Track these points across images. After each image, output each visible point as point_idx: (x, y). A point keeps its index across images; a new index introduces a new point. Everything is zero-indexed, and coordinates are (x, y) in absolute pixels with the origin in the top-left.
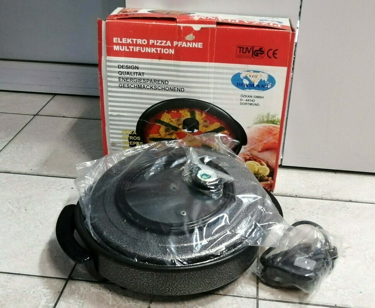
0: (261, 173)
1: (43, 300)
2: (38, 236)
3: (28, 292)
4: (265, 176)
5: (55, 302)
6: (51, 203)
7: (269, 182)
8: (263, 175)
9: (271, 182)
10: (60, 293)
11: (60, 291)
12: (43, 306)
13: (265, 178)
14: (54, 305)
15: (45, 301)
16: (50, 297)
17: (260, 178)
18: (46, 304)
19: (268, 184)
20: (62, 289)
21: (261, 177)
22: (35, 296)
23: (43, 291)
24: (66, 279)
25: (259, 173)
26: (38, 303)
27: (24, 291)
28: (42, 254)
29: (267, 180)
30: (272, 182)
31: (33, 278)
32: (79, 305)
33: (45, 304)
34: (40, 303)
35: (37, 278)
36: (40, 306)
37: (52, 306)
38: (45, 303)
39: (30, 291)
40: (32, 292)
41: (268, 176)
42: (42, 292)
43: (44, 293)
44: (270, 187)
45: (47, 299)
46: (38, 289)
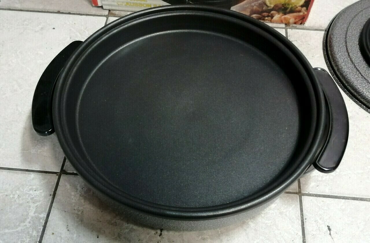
0: (293, 3)
1: (31, 208)
2: (17, 105)
3: (11, 196)
4: (297, 6)
5: (47, 211)
6: (29, 53)
7: (301, 14)
8: (295, 6)
9: (304, 13)
10: (52, 196)
11: (52, 193)
12: (32, 217)
13: (297, 9)
14: (45, 216)
15: (34, 210)
16: (40, 203)
17: (290, 9)
18: (36, 214)
19: (299, 16)
20: (53, 190)
21: (292, 8)
22: (21, 202)
23: (31, 194)
24: (58, 173)
25: (290, 3)
26: (25, 213)
27: (7, 195)
28: (24, 134)
29: (300, 11)
30: (306, 13)
31: (16, 173)
32: (77, 214)
33: (34, 215)
34: (28, 214)
35: (21, 173)
36: (28, 218)
37: (44, 217)
38: (34, 213)
39: (14, 195)
40: (16, 196)
41: (302, 6)
42: (29, 196)
43: (32, 197)
44: (301, 20)
45: (37, 206)
46: (24, 191)
